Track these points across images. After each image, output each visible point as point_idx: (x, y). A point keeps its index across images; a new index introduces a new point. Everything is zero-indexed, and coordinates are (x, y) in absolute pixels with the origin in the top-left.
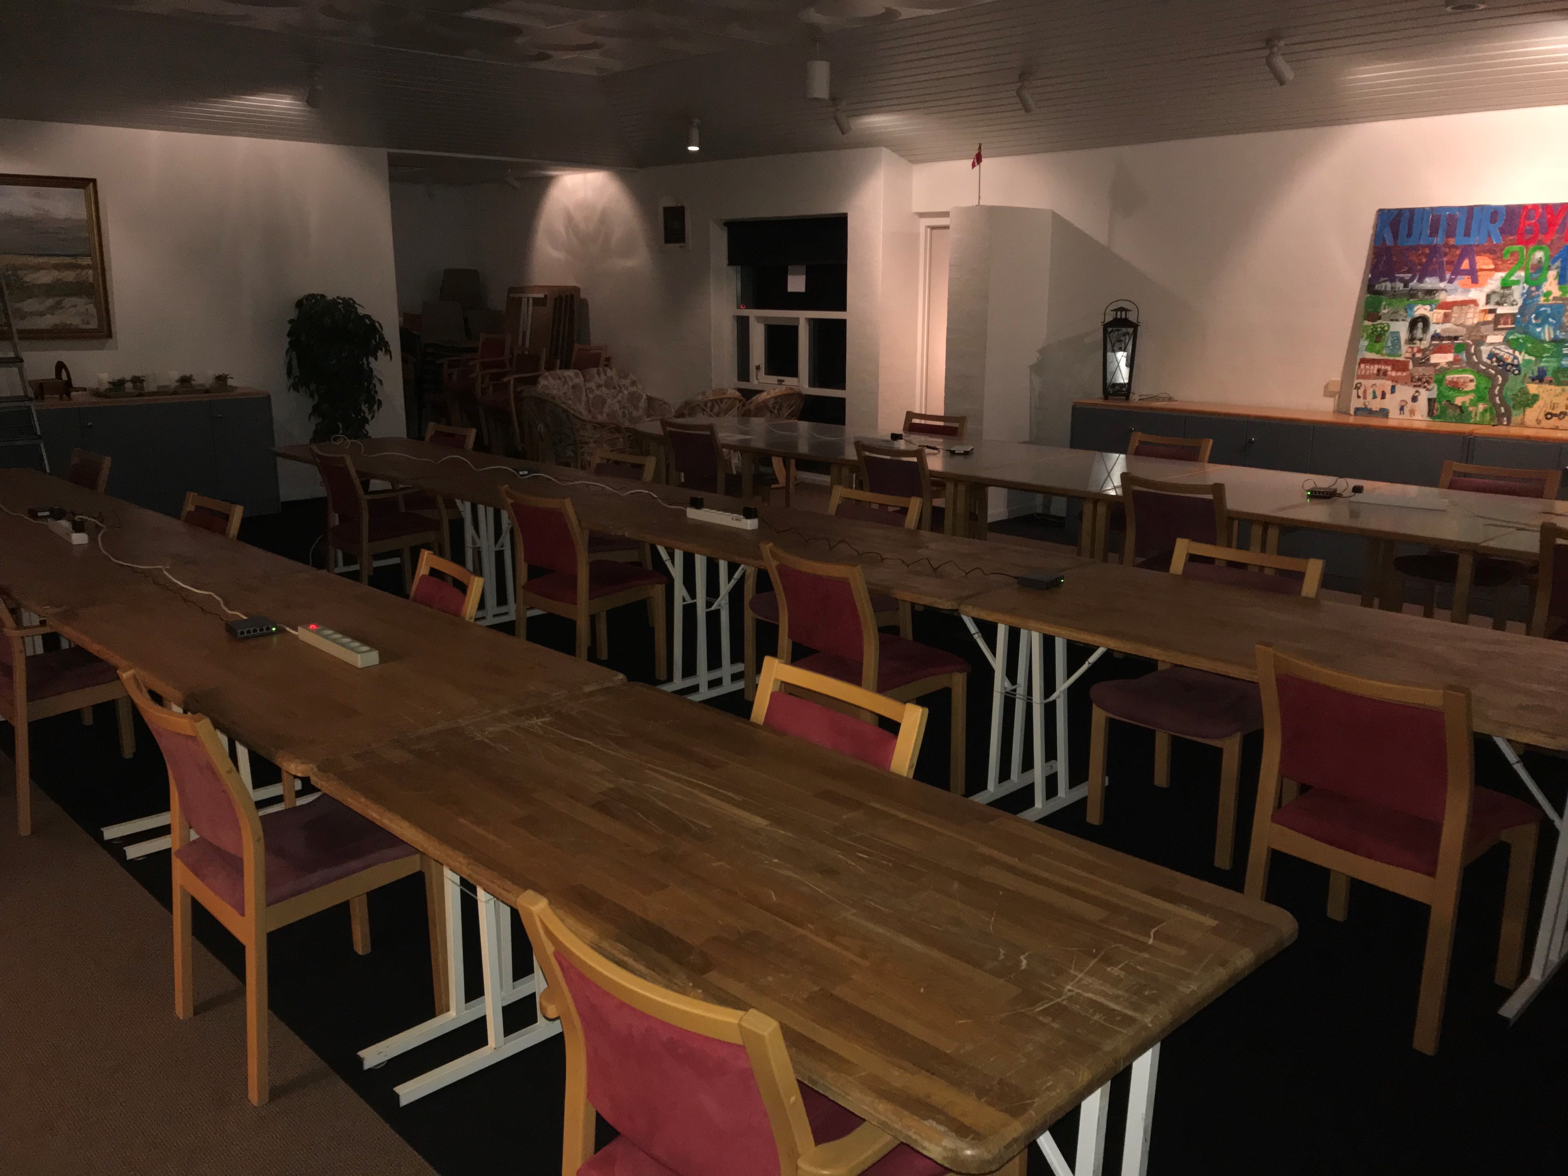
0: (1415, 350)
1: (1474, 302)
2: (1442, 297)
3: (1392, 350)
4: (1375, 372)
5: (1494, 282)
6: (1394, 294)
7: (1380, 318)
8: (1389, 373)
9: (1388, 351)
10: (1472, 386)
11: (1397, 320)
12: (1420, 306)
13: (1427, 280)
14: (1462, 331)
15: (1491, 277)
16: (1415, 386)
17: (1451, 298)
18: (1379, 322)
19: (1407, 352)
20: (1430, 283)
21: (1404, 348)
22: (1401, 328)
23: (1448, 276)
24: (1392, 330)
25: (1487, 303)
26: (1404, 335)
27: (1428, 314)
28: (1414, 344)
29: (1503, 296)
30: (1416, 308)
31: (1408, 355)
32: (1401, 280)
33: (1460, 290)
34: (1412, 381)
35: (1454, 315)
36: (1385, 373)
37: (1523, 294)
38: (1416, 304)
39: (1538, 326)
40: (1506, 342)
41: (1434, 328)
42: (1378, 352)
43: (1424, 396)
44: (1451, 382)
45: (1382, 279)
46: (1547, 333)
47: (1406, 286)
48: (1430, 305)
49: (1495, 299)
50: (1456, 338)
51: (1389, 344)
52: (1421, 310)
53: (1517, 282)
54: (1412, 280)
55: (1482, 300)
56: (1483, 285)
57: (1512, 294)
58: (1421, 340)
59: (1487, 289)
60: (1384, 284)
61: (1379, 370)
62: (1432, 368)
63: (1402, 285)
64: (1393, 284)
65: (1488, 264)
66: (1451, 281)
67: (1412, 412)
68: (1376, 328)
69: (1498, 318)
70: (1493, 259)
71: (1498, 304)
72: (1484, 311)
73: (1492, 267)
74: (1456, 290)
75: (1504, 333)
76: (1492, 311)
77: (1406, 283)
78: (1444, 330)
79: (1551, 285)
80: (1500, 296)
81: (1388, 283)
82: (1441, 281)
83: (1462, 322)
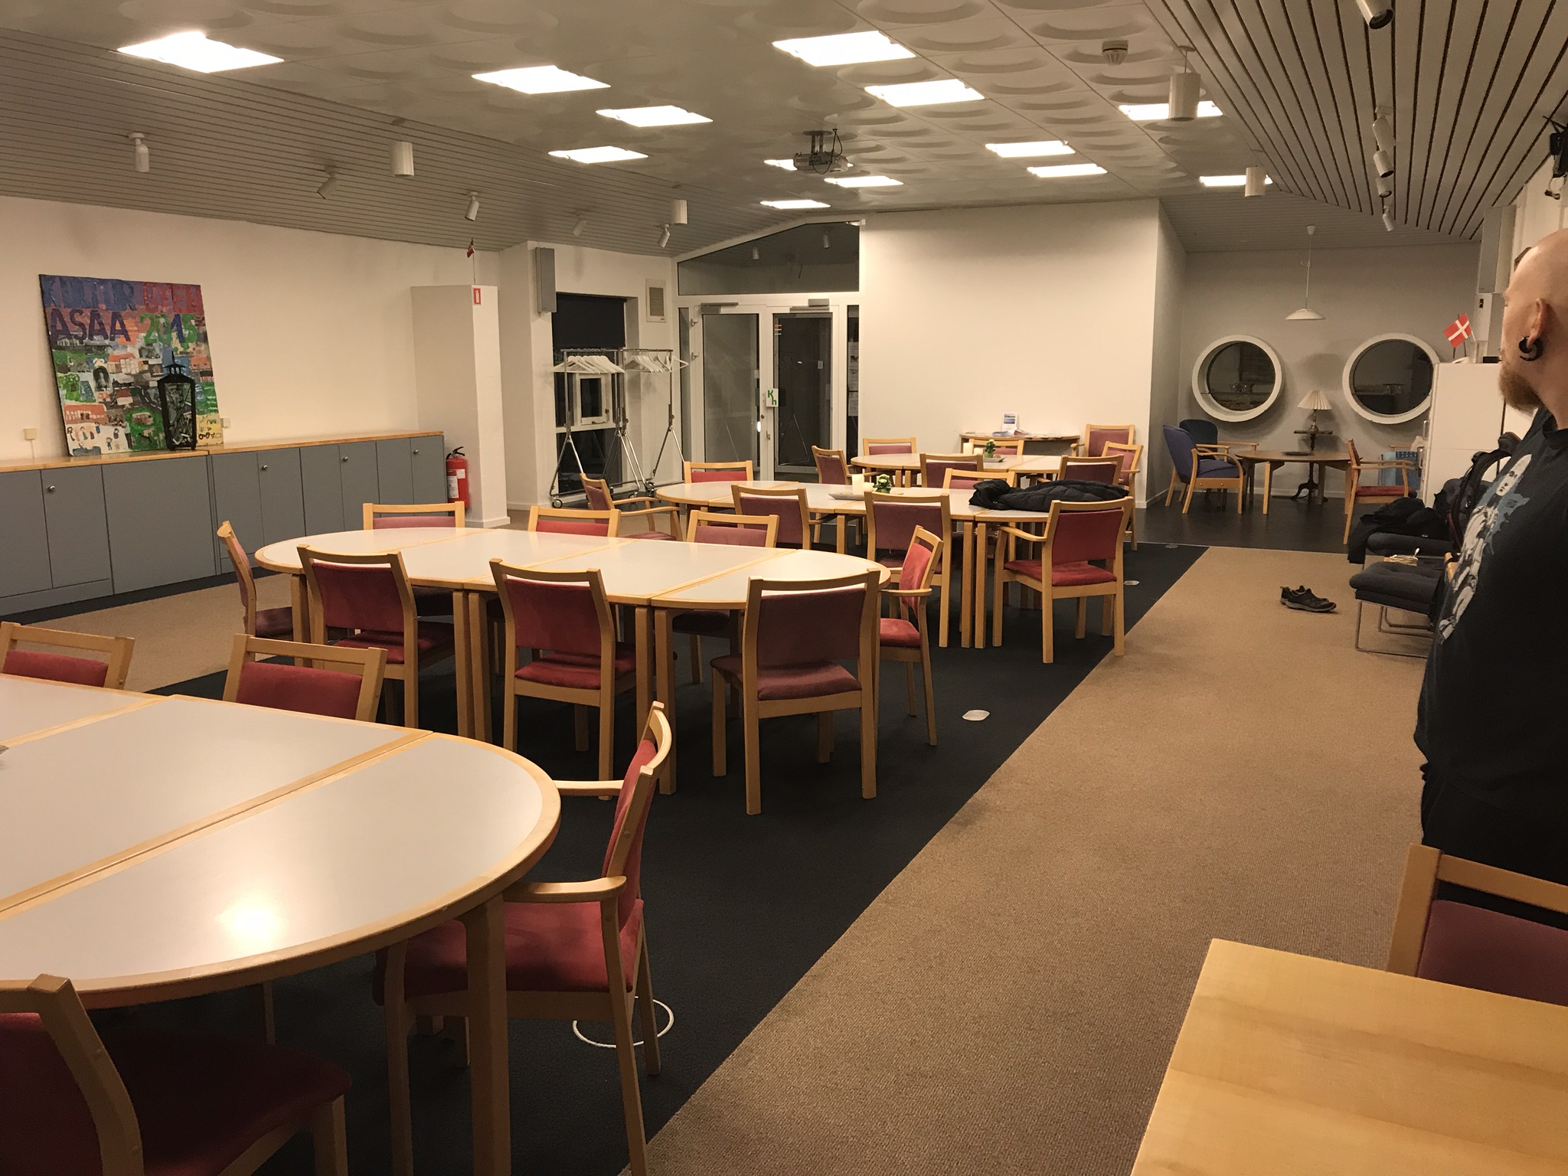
0: (105, 396)
1: (132, 356)
2: (110, 351)
3: (87, 397)
4: (80, 416)
5: (140, 339)
6: (74, 349)
7: (69, 370)
8: (91, 416)
9: (85, 399)
10: (150, 421)
13: (95, 338)
14: (132, 380)
15: (137, 337)
16: (113, 425)
17: (116, 353)
18: (69, 373)
19: (99, 398)
20: (98, 340)
21: (96, 394)
22: (88, 377)
23: (109, 335)
24: (81, 380)
25: (141, 356)
26: (93, 384)
27: (105, 366)
28: (103, 390)
29: (149, 351)
31: (101, 400)
32: (76, 337)
33: (120, 346)
34: (110, 421)
35: (122, 366)
36: (88, 416)
37: (161, 350)
41: (112, 377)
42: (77, 400)
43: (122, 432)
44: (137, 419)
45: (61, 336)
47: (81, 343)
49: (145, 353)
50: (130, 384)
51: (83, 392)
52: (99, 363)
53: (155, 341)
54: (83, 338)
55: (137, 355)
56: (134, 343)
57: (154, 350)
58: (106, 387)
59: (138, 345)
60: (63, 340)
61: (82, 415)
62: (120, 410)
63: (78, 342)
64: (71, 341)
65: (132, 326)
66: (112, 339)
67: (118, 447)
68: (69, 379)
69: (151, 366)
70: (134, 323)
71: (147, 357)
72: (140, 362)
73: (136, 328)
74: (117, 346)
75: (158, 378)
76: (146, 363)
77: (81, 340)
78: (121, 378)
79: (176, 343)
80: (146, 351)
81: (68, 341)
82: (105, 339)
83: (129, 372)
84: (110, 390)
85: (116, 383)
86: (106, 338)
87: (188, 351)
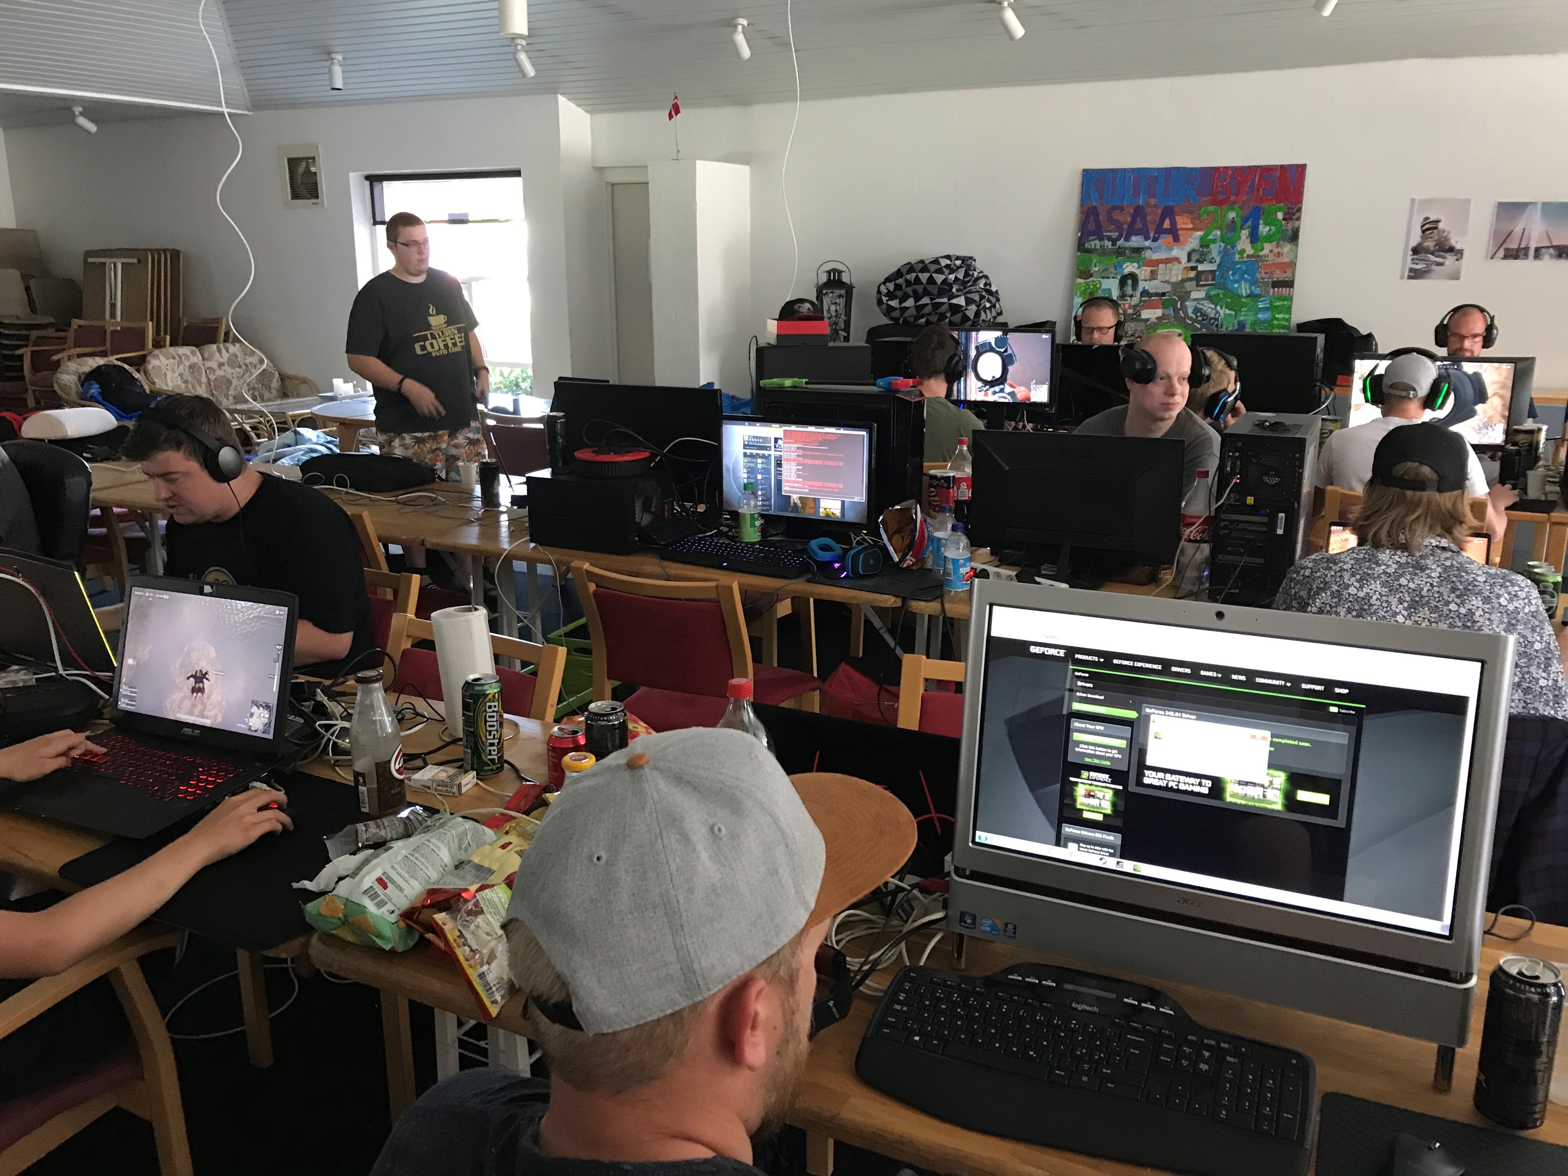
0: (1127, 306)
1: (1177, 260)
2: (1148, 254)
5: (1193, 241)
6: (1103, 253)
7: (1091, 276)
11: (1108, 278)
12: (1128, 263)
13: (1133, 238)
14: (1167, 288)
15: (1190, 237)
17: (1155, 257)
18: (1090, 280)
20: (1136, 241)
22: (1113, 285)
23: (1152, 235)
25: (1189, 260)
26: (1115, 292)
27: (1137, 271)
28: (1126, 300)
29: (1202, 254)
30: (1124, 266)
32: (1109, 238)
33: (1163, 248)
35: (1160, 272)
37: (1220, 253)
38: (1125, 262)
39: (1236, 282)
40: (1209, 298)
41: (1142, 285)
45: (1091, 238)
46: (1244, 289)
47: (1114, 244)
48: (1138, 263)
49: (1195, 257)
50: (1164, 294)
52: (1129, 268)
53: (1214, 241)
54: (1119, 238)
55: (1184, 259)
56: (1184, 244)
57: (1210, 252)
58: (1131, 296)
59: (1188, 247)
60: (1093, 243)
62: (1143, 323)
63: (1110, 243)
64: (1102, 243)
65: (1186, 224)
66: (1155, 240)
68: (1090, 286)
69: (1199, 274)
70: (1191, 219)
71: (1198, 261)
72: (1186, 268)
73: (1191, 226)
74: (1160, 247)
75: (1206, 288)
76: (1193, 268)
77: (1114, 242)
78: (1152, 286)
79: (1244, 243)
80: (1200, 254)
81: (1097, 242)
82: (1146, 240)
83: (1167, 279)
84: (1135, 300)
85: (1145, 293)
86: (1147, 238)
87: (1260, 254)
